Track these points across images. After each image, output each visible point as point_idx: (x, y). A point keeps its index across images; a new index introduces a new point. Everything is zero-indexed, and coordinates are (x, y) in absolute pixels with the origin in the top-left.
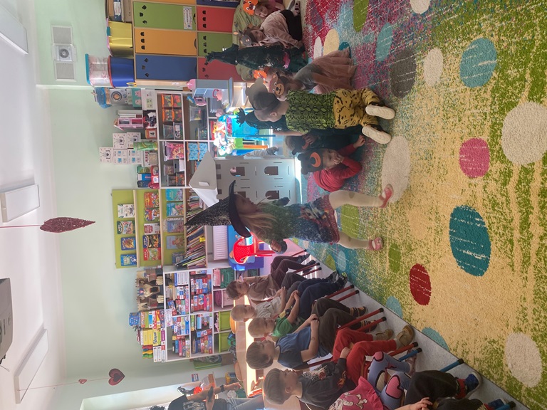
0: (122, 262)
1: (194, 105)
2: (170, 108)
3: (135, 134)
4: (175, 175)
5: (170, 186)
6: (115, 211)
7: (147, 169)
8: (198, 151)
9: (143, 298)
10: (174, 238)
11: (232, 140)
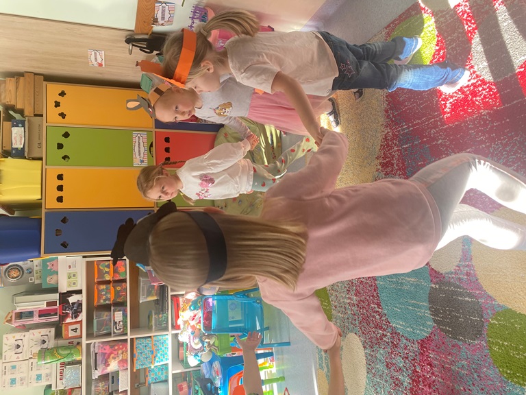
2: (108, 282)
3: (44, 331)
7: (62, 392)
8: (152, 352)
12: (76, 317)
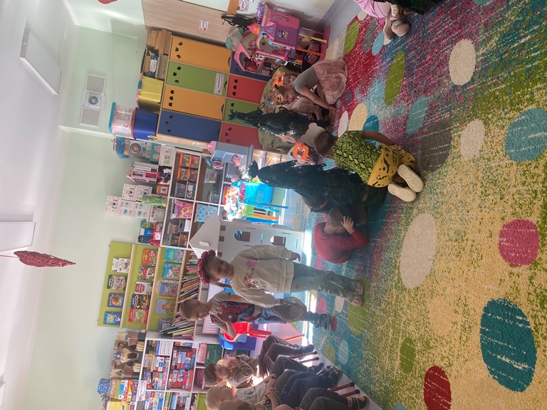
0: (105, 320)
1: (211, 168)
2: (187, 168)
3: (147, 187)
4: (178, 235)
5: (171, 245)
6: (110, 264)
7: (151, 224)
8: (207, 214)
9: (118, 364)
10: (164, 302)
11: (243, 206)
12: (166, 182)
